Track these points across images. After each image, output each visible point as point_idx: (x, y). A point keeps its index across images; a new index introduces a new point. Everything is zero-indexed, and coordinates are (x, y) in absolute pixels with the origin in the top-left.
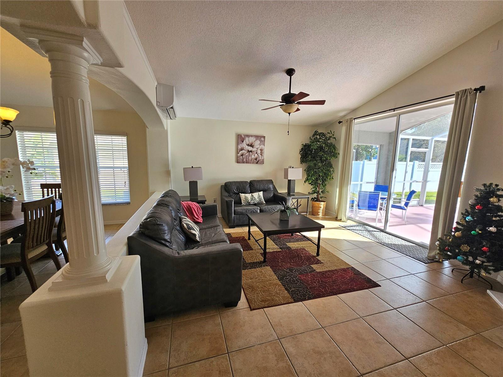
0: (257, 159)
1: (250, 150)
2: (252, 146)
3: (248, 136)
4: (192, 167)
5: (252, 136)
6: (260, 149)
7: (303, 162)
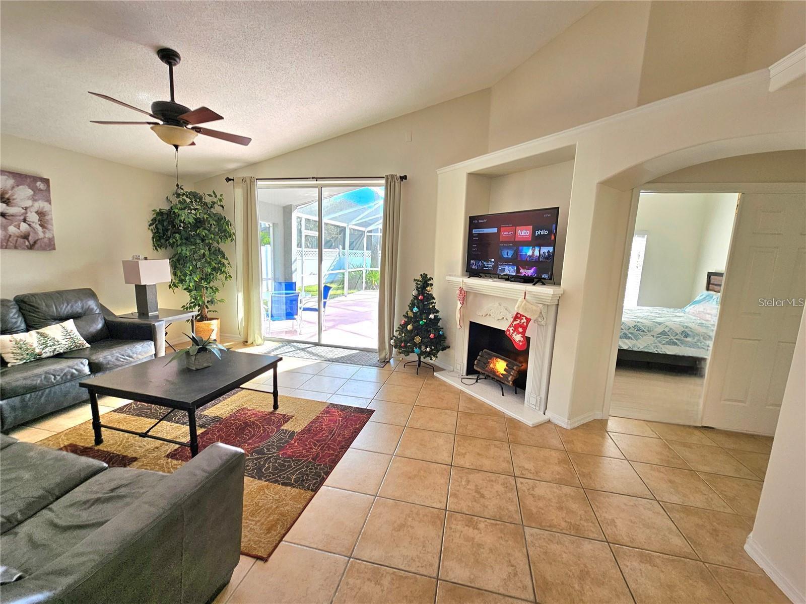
0: (30, 238)
2: (1, 198)
6: (34, 209)
7: (160, 247)
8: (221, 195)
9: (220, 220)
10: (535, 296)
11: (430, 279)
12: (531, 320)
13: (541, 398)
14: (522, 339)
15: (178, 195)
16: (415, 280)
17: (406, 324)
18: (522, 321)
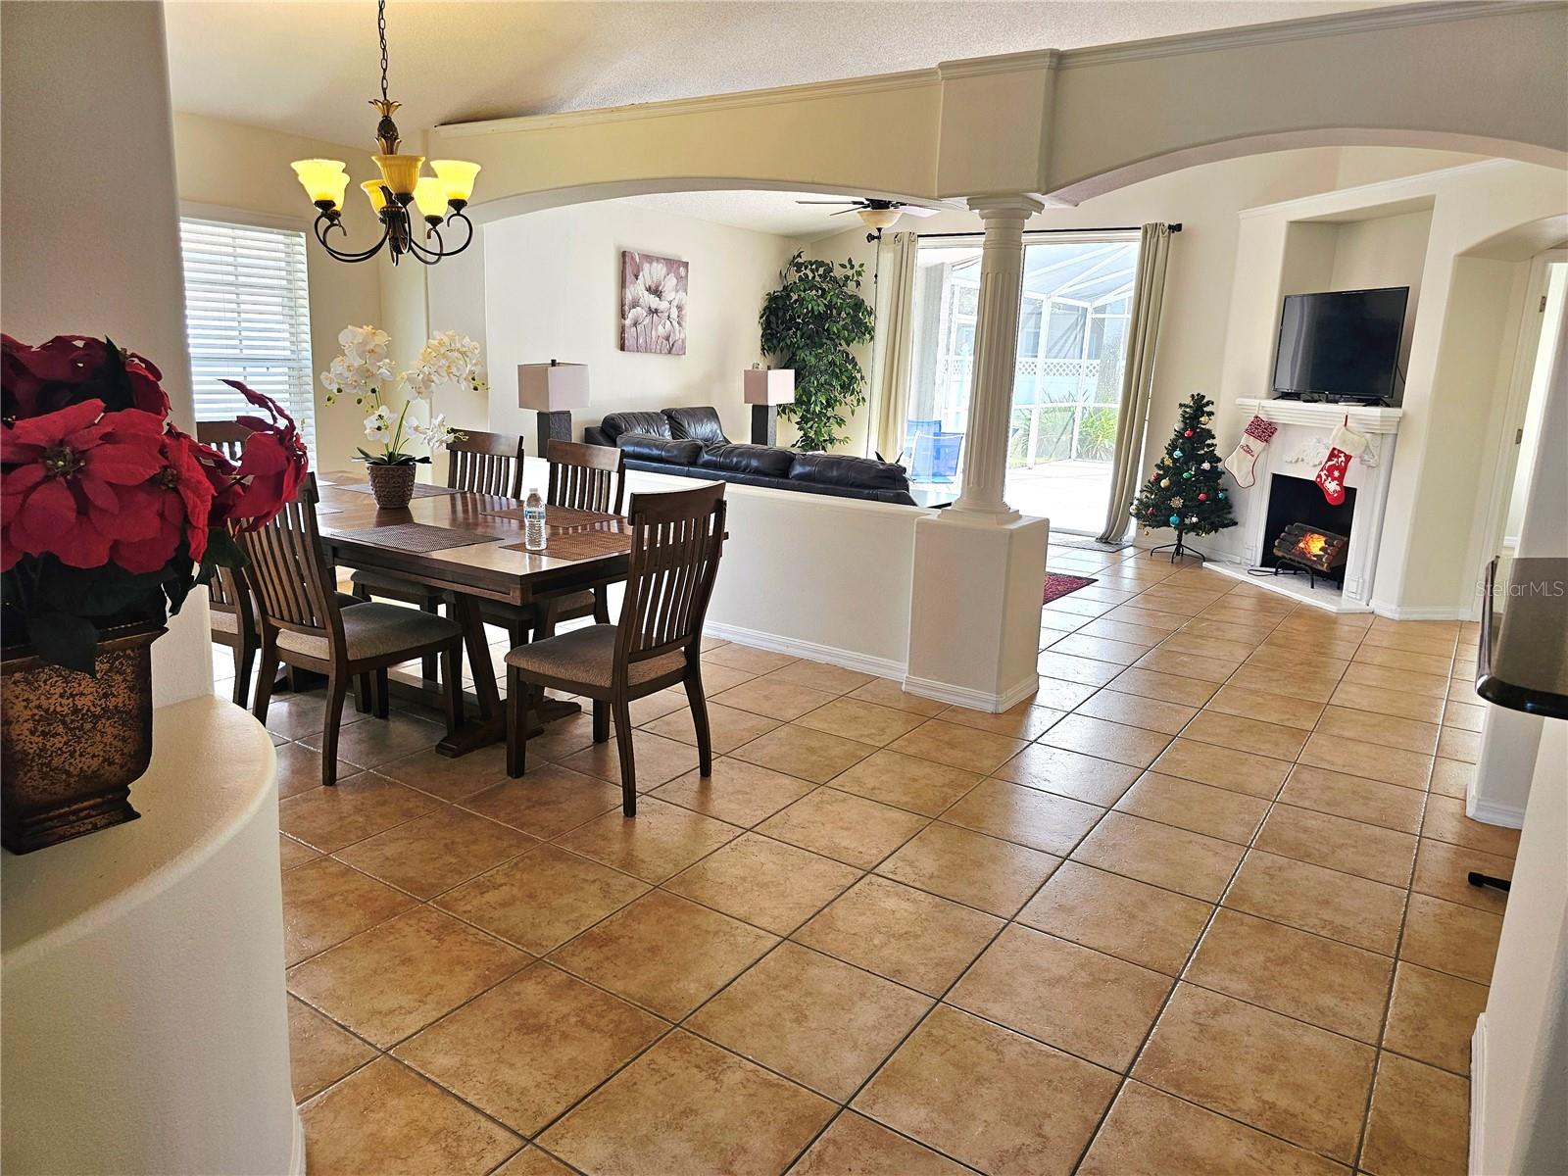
0: (670, 340)
1: (653, 307)
2: (656, 292)
3: (649, 258)
4: (553, 361)
5: (658, 259)
6: (675, 303)
7: (770, 349)
8: (862, 265)
9: (858, 305)
10: (1360, 421)
11: (1208, 404)
12: (1351, 457)
13: (1364, 581)
14: (1338, 488)
15: (799, 267)
16: (1181, 405)
17: (1159, 478)
18: (1340, 460)
